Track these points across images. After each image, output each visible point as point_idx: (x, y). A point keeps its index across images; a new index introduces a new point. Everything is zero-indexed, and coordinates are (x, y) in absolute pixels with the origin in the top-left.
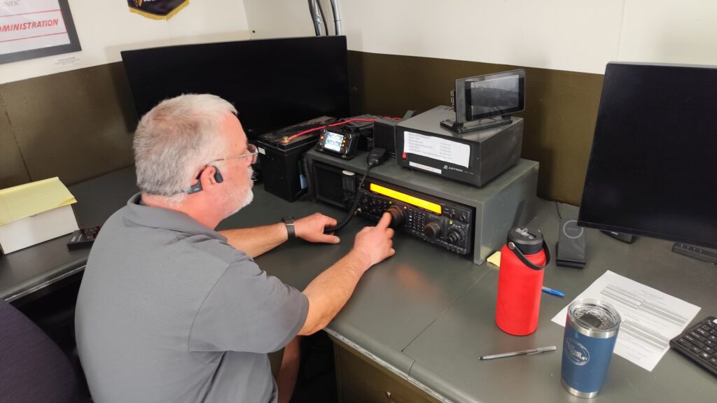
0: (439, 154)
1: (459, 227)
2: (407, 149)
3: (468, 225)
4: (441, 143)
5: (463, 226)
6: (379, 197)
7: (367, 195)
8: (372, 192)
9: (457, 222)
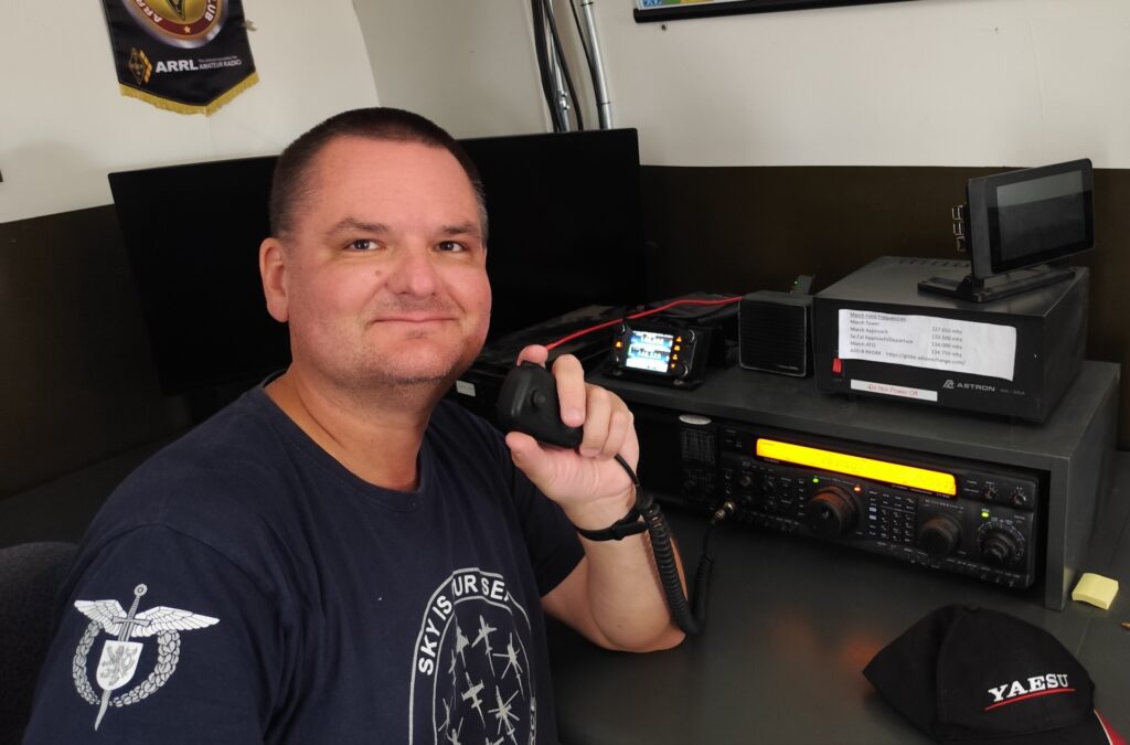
0: (930, 356)
1: (1009, 522)
2: (846, 351)
3: (1032, 516)
4: (935, 329)
5: (1020, 518)
6: (782, 468)
7: (750, 469)
8: (762, 459)
9: (1001, 509)
